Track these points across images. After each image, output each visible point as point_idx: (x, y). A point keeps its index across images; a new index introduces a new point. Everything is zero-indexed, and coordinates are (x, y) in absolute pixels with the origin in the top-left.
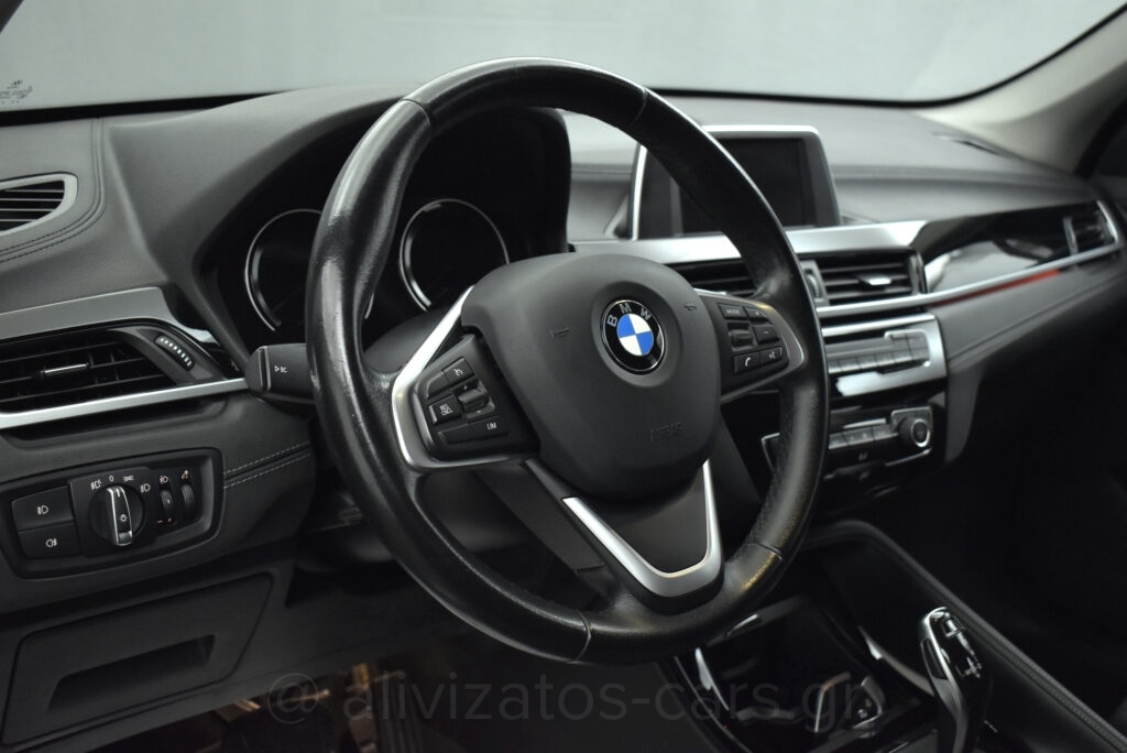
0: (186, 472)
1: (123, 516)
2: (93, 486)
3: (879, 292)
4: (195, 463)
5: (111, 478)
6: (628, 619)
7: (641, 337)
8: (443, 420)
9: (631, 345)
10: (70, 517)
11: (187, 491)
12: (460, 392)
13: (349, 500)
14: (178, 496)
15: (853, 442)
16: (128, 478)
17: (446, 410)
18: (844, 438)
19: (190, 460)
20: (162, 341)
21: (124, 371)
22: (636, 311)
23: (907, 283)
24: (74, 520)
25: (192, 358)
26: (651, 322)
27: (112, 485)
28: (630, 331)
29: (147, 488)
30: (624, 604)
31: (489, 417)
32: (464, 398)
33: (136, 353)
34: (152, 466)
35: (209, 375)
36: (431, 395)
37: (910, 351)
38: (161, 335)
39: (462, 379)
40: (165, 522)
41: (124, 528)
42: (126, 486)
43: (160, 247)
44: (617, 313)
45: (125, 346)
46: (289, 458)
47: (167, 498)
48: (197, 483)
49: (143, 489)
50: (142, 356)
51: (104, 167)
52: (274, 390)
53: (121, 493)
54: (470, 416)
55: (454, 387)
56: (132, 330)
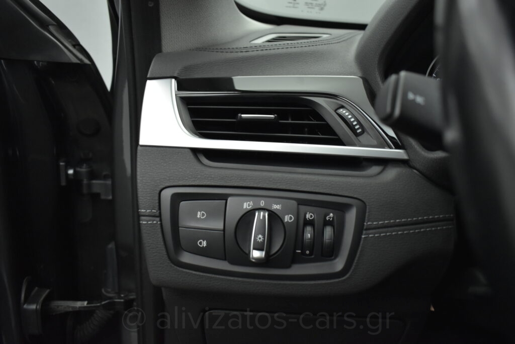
0: (331, 215)
1: (260, 236)
4: (342, 208)
11: (328, 232)
13: (481, 277)
20: (342, 111)
24: (224, 230)
25: (362, 126)
29: (291, 218)
34: (301, 202)
40: (303, 253)
46: (431, 224)
50: (324, 120)
53: (264, 216)
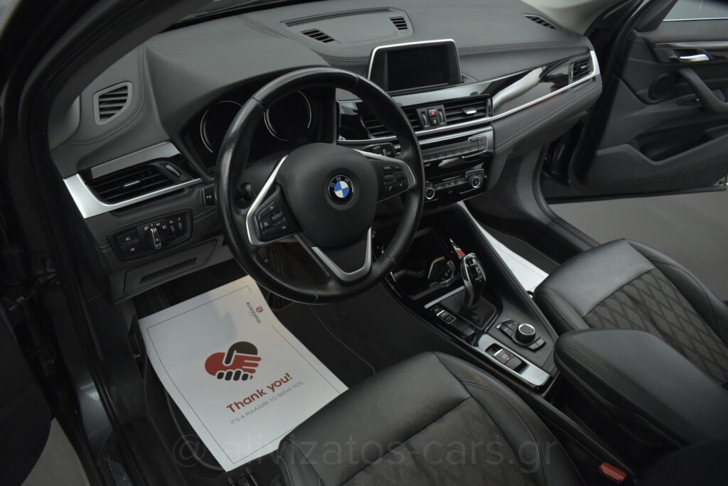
2: (145, 229)
3: (472, 117)
5: (152, 225)
6: (332, 289)
7: (344, 190)
8: (264, 228)
9: (340, 194)
10: (138, 240)
12: (273, 215)
14: (177, 227)
15: (447, 186)
16: (158, 225)
17: (266, 224)
18: (444, 185)
19: (181, 214)
21: (156, 179)
22: (343, 179)
23: (484, 111)
26: (348, 184)
27: (153, 228)
28: (339, 188)
30: (332, 284)
31: (282, 224)
32: (273, 218)
33: (158, 172)
35: (186, 178)
36: (261, 218)
37: (478, 146)
38: (167, 164)
39: (273, 210)
41: (157, 243)
42: (158, 228)
43: (166, 123)
44: (335, 181)
45: (155, 170)
47: (173, 228)
48: (183, 221)
49: (164, 227)
51: (144, 75)
52: (207, 204)
54: (275, 225)
55: (269, 214)
56: (156, 164)
